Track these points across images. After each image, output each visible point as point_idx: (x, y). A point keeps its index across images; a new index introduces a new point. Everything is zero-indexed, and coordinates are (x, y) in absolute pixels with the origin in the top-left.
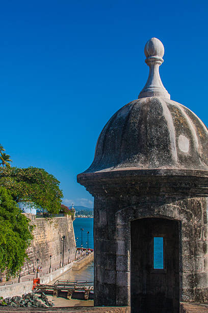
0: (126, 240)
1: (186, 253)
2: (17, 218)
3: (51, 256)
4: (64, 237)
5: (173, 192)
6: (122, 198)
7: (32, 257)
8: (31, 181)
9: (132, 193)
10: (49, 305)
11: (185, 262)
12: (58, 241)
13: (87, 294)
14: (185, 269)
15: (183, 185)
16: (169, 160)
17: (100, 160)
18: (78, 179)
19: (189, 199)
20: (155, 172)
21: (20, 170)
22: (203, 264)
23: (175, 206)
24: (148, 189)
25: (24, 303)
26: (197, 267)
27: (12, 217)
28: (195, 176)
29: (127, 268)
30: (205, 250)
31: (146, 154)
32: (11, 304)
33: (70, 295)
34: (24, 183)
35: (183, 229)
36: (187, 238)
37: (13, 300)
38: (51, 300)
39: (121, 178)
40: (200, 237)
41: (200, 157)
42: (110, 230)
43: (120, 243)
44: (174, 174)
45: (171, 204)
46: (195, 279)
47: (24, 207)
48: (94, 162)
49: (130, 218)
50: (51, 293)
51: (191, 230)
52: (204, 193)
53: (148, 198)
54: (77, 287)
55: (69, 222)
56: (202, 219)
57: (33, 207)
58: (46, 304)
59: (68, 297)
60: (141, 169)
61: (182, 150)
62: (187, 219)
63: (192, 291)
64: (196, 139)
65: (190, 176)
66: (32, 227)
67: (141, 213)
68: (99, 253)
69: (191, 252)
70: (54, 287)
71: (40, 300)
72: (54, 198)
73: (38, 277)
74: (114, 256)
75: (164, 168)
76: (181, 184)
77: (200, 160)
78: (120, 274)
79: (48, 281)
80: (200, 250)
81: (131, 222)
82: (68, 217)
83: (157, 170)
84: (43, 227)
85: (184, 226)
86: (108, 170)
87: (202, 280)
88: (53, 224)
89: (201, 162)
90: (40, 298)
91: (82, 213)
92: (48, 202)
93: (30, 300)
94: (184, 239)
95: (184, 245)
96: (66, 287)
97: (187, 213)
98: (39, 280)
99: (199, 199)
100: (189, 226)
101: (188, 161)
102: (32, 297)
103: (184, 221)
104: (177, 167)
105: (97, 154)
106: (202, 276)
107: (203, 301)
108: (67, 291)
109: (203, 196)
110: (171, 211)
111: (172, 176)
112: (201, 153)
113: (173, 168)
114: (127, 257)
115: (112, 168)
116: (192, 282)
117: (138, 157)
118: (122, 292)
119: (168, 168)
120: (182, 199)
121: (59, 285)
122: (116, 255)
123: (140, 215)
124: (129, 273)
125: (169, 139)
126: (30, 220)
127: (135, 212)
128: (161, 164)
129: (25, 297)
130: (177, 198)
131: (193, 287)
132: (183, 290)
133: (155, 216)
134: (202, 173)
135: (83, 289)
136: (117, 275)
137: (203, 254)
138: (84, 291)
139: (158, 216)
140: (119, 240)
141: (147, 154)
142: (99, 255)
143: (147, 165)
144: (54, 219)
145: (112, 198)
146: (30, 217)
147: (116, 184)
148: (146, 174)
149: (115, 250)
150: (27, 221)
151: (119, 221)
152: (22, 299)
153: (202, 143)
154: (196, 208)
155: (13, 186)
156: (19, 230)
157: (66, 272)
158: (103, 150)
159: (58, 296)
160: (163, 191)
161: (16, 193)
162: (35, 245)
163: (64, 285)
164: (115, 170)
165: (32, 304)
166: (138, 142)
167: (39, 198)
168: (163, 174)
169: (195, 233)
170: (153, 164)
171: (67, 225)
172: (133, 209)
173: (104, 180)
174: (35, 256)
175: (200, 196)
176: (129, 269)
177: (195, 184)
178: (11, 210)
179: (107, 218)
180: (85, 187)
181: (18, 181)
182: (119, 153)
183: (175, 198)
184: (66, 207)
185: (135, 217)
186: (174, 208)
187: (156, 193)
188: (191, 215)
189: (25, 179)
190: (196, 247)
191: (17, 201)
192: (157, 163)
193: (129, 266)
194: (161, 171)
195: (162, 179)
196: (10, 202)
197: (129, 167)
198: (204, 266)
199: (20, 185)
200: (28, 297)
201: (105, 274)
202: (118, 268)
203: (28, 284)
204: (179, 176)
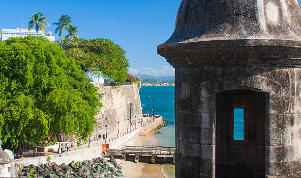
0: (211, 112)
1: (273, 126)
2: (86, 87)
3: (118, 123)
4: (131, 105)
5: (261, 63)
6: (207, 70)
7: (100, 124)
8: (98, 51)
9: (218, 65)
10: (118, 168)
11: (273, 136)
12: (125, 108)
13: (154, 158)
14: (272, 142)
15: (272, 56)
16: (257, 29)
17: (183, 31)
18: (158, 50)
19: (277, 70)
20: (243, 42)
21: (87, 42)
22: (290, 137)
23: (263, 77)
24: (235, 60)
25: (94, 166)
26: (284, 141)
27: (81, 86)
28: (285, 46)
29: (212, 141)
30: (292, 123)
31: (232, 23)
32: (83, 168)
33: (137, 159)
34: (92, 53)
35: (271, 101)
36: (275, 110)
37: (84, 164)
38: (119, 163)
39: (206, 49)
40: (287, 109)
41: (288, 26)
42: (193, 102)
43: (205, 115)
44: (264, 44)
45: (259, 76)
46: (282, 152)
47: (92, 77)
48: (174, 32)
49: (215, 90)
50: (120, 157)
51: (279, 102)
52: (293, 64)
53: (234, 70)
54: (143, 151)
55: (135, 90)
56: (290, 91)
57: (101, 76)
58: (115, 167)
59: (136, 161)
60: (228, 39)
61: (270, 19)
62: (275, 91)
63: (278, 164)
64: (285, 7)
65: (280, 47)
66: (100, 95)
67: (227, 85)
68: (181, 126)
69: (279, 125)
70: (123, 151)
71: (109, 163)
72: (121, 68)
73: (107, 142)
74: (199, 129)
75: (253, 38)
76: (270, 54)
77: (289, 30)
78: (204, 147)
79: (117, 145)
80: (287, 122)
81: (216, 94)
82: (135, 85)
83: (245, 40)
84: (110, 96)
85: (272, 98)
86: (192, 40)
87: (289, 153)
88: (120, 93)
89: (290, 31)
90: (109, 161)
91: (147, 81)
92: (115, 72)
93: (100, 163)
94: (272, 112)
95: (271, 118)
96: (134, 151)
97: (275, 84)
98: (108, 145)
99: (287, 70)
100: (277, 98)
101: (277, 30)
102: (101, 161)
103: (272, 93)
104: (266, 37)
105: (178, 23)
106: (289, 149)
107: (290, 174)
108: (134, 155)
109: (291, 67)
110: (259, 83)
111: (261, 46)
112: (289, 21)
113: (262, 37)
114: (212, 130)
115: (197, 38)
116: (279, 156)
117: (224, 27)
118: (207, 165)
119: (257, 38)
120: (270, 70)
121: (127, 149)
122: (200, 128)
123: (226, 86)
124: (214, 146)
125: (257, 7)
126: (98, 89)
127: (221, 83)
128: (250, 34)
129: (95, 161)
130: (265, 69)
131: (280, 161)
132: (270, 163)
133: (242, 88)
134: (293, 42)
135: (150, 153)
136: (202, 148)
137: (291, 127)
138: (151, 155)
139: (245, 88)
140: (204, 112)
141: (234, 23)
142: (181, 127)
143: (234, 35)
144: (121, 88)
145: (196, 69)
146: (98, 86)
147: (201, 55)
148: (233, 44)
149: (200, 123)
150: (96, 90)
151: (204, 93)
152: (92, 163)
153: (291, 11)
154: (284, 79)
155: (81, 56)
156: (88, 98)
157: (133, 137)
158: (185, 20)
159: (127, 160)
160: (251, 62)
161: (84, 63)
162: (103, 112)
163: (132, 150)
164: (200, 40)
165: (102, 167)
166: (224, 11)
167: (106, 68)
168: (252, 45)
169: (283, 106)
170: (241, 34)
171: (133, 93)
172: (218, 81)
173: (188, 51)
174: (104, 123)
175: (289, 67)
176: (214, 143)
177: (284, 55)
178: (80, 80)
179: (190, 91)
180: (166, 58)
181: (86, 52)
182: (202, 22)
183: (262, 69)
184: (132, 76)
185: (220, 89)
186: (262, 80)
187: (242, 64)
188: (279, 86)
189: (92, 49)
190: (283, 120)
191: (85, 71)
192: (245, 33)
193: (214, 139)
194: (249, 41)
195: (250, 49)
196: (78, 72)
197: (215, 37)
198: (292, 139)
199: (88, 55)
200: (97, 160)
201: (189, 147)
202: (202, 141)
203: (98, 149)
204: (268, 46)
